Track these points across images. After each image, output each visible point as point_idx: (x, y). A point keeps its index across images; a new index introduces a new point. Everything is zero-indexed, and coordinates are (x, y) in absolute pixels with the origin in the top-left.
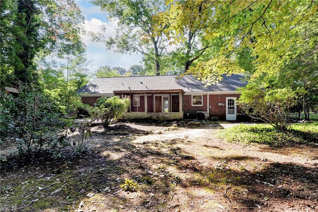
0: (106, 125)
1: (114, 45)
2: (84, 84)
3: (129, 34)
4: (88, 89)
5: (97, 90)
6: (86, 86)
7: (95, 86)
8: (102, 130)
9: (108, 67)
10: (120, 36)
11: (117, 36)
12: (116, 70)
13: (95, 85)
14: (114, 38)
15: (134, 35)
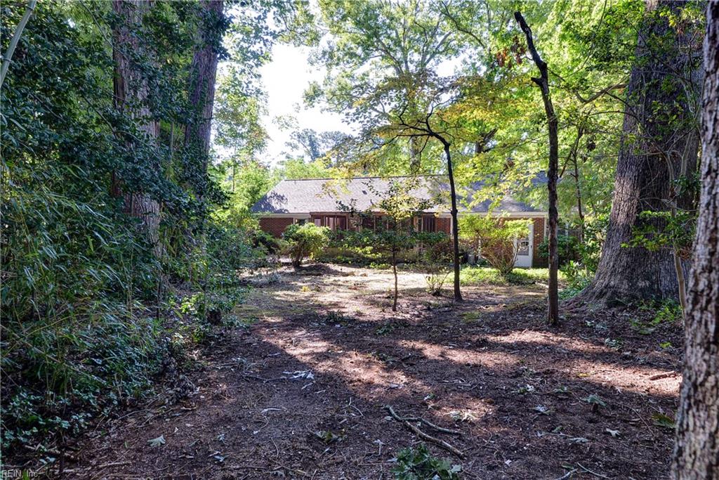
0: (297, 265)
1: (321, 98)
2: (262, 193)
3: (354, 72)
4: (269, 204)
5: (284, 207)
6: (265, 198)
7: (281, 198)
8: (293, 270)
9: (309, 134)
10: (333, 77)
11: (329, 78)
12: (330, 141)
13: (282, 195)
14: (320, 83)
15: (364, 74)
